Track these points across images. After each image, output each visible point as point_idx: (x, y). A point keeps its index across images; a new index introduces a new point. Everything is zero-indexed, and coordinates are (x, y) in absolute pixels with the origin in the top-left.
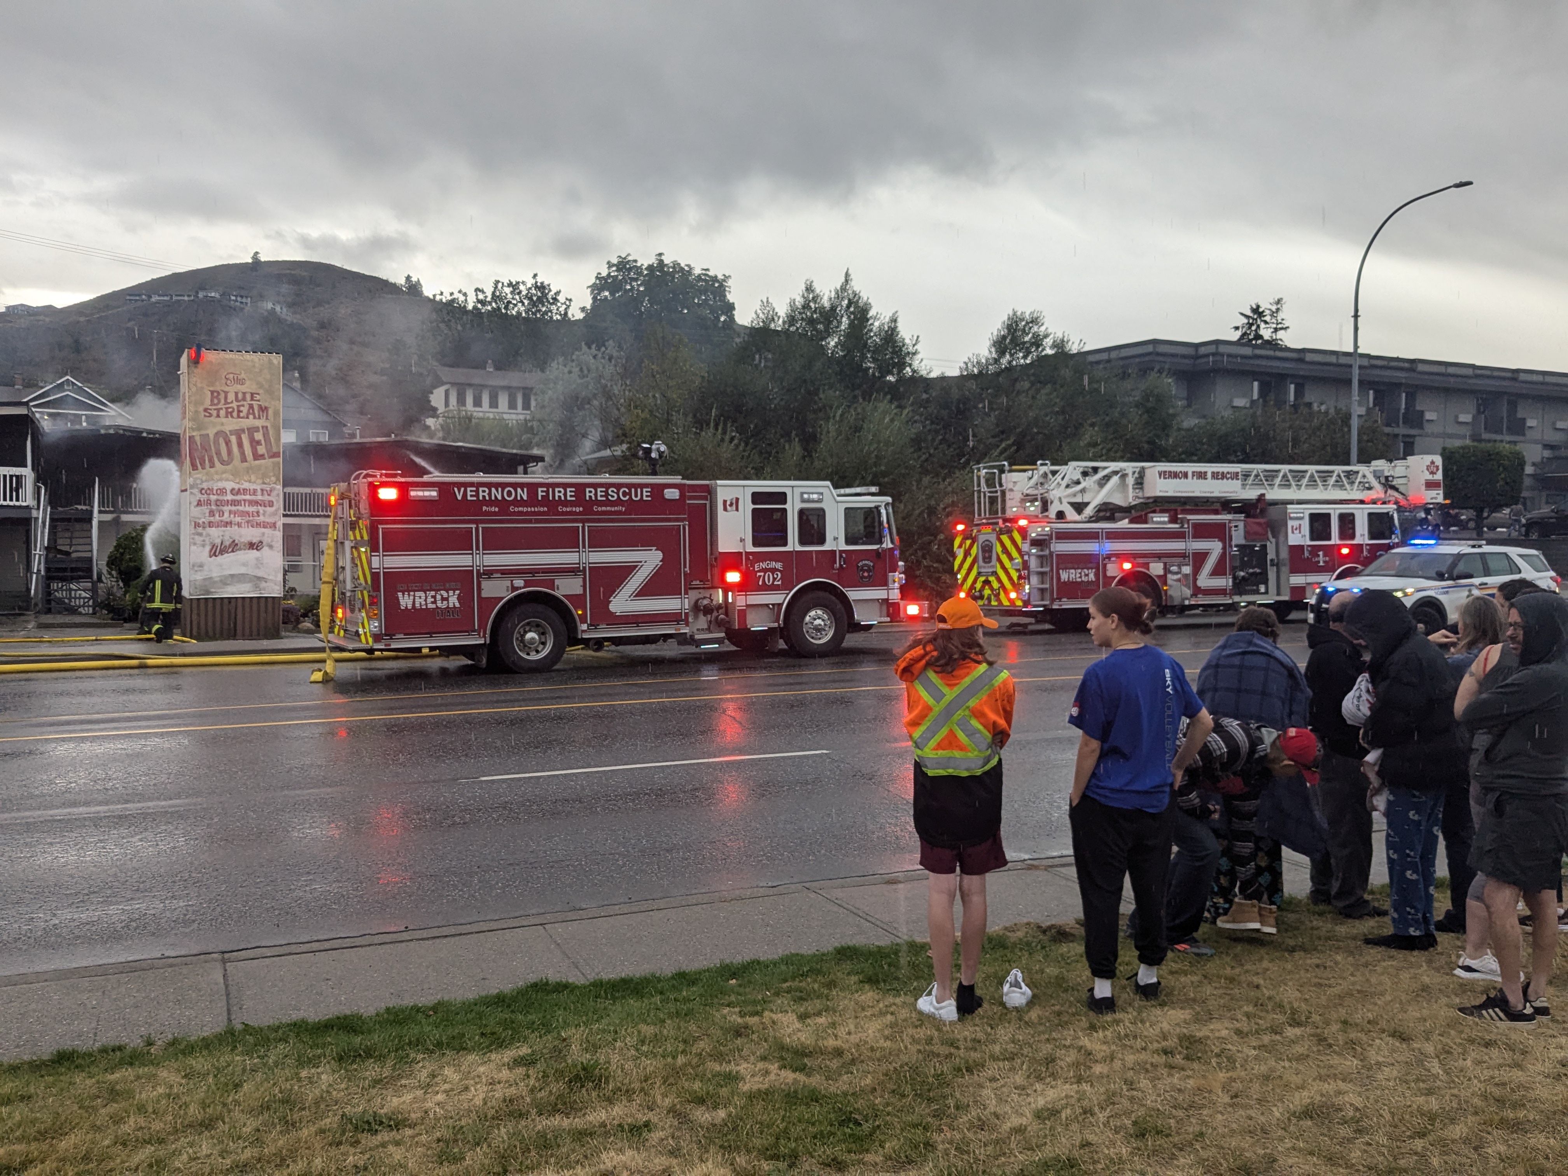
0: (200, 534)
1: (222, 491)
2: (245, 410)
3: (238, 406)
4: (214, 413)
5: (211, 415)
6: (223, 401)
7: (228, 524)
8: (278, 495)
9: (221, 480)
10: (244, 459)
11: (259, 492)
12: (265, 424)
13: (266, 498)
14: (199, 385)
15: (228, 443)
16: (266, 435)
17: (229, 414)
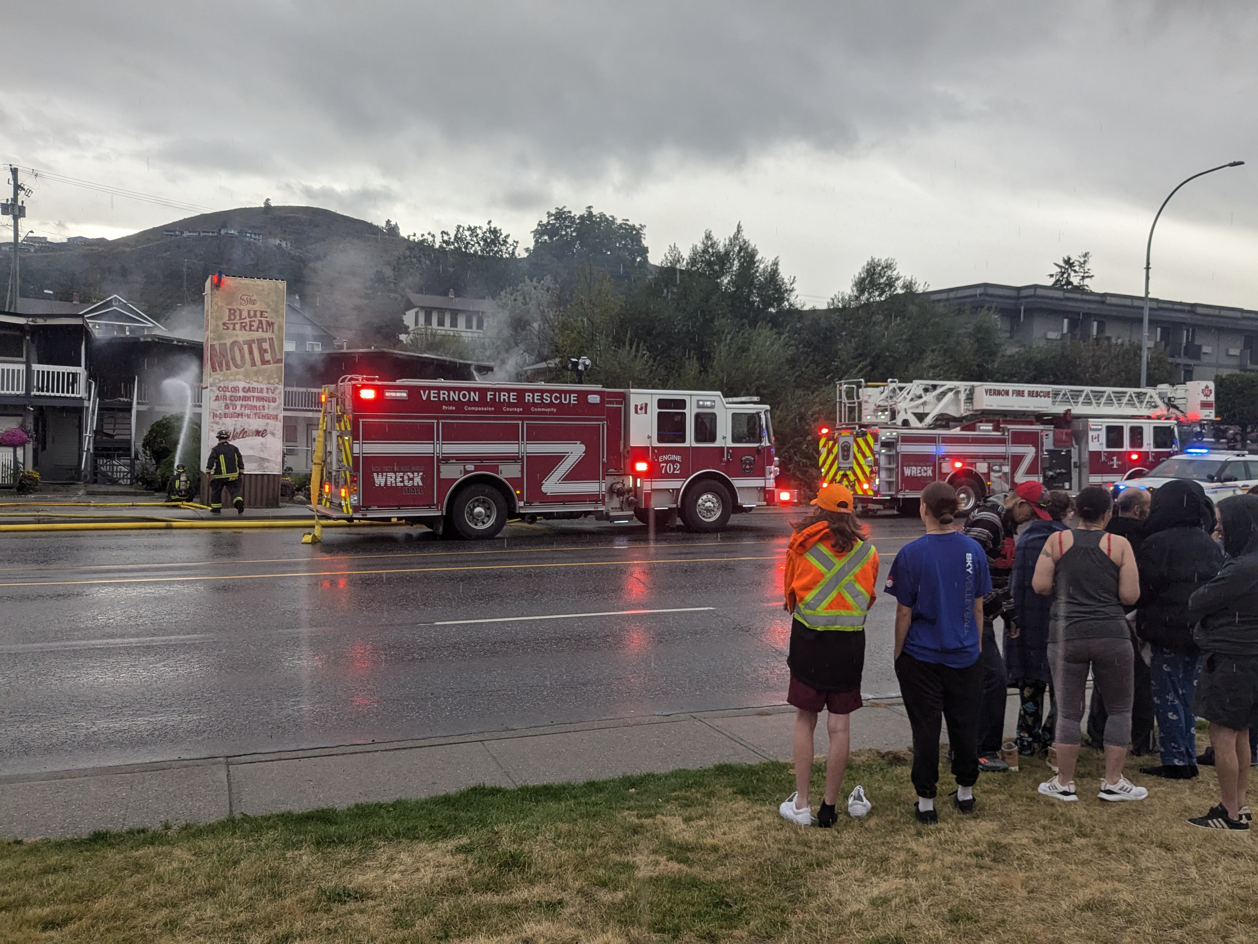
0: (218, 423)
1: (236, 389)
2: (255, 324)
3: (250, 322)
4: (231, 327)
5: (228, 328)
6: (238, 318)
7: (240, 415)
8: (280, 393)
9: (235, 380)
10: (254, 364)
11: (265, 391)
12: (271, 336)
13: (270, 395)
14: (219, 304)
15: (241, 350)
16: (272, 345)
17: (243, 327)
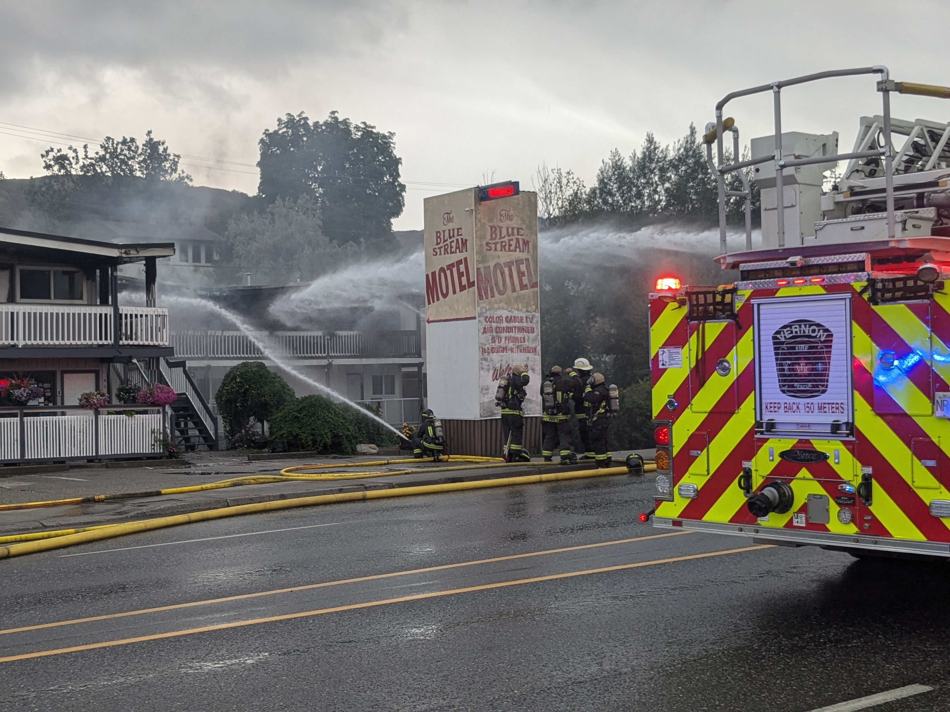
0: (486, 359)
1: (499, 319)
2: (513, 243)
3: (509, 240)
4: (493, 246)
5: (490, 250)
6: (498, 237)
7: (505, 349)
8: (537, 322)
9: (499, 309)
10: (514, 290)
11: (525, 320)
12: (527, 257)
13: (530, 325)
14: (482, 221)
15: (503, 274)
16: (528, 267)
17: (503, 247)
